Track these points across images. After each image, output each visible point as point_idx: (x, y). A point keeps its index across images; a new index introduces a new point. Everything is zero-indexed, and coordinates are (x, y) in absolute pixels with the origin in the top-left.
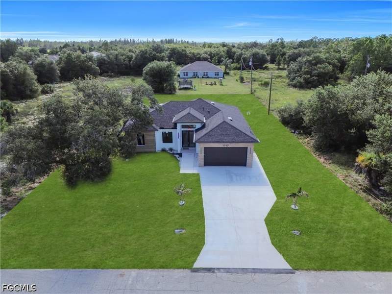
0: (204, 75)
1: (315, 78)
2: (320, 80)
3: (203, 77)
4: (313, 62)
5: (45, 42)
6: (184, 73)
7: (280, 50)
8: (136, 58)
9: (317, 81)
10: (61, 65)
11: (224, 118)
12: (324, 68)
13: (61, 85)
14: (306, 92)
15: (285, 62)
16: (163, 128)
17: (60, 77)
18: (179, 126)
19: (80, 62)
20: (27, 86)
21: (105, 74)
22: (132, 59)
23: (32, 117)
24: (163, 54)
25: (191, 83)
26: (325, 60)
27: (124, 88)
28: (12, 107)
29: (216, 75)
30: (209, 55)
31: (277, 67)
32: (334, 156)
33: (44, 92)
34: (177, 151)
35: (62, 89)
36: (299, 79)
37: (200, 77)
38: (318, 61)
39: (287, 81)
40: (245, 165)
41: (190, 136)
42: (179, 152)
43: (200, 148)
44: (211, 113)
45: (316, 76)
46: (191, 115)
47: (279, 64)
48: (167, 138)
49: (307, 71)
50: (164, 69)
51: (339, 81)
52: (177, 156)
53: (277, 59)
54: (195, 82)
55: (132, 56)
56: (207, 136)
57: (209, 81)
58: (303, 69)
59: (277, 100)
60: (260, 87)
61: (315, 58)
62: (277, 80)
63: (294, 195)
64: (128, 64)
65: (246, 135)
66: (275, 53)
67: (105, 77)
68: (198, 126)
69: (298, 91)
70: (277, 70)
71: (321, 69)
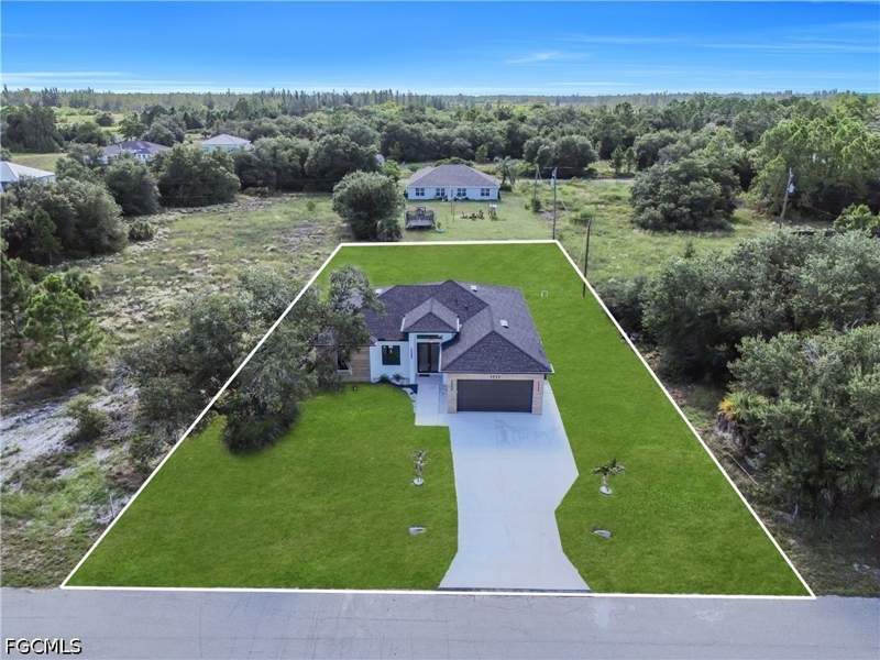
0: (459, 194)
1: (685, 210)
2: (695, 214)
3: (456, 200)
4: (681, 176)
5: (104, 95)
6: (417, 189)
7: (624, 131)
8: (316, 155)
9: (687, 217)
10: (161, 174)
11: (492, 323)
12: (702, 190)
13: (164, 217)
14: (666, 240)
15: (632, 161)
16: (383, 340)
17: (159, 200)
18: (412, 336)
19: (201, 166)
20: (103, 230)
21: (251, 189)
22: (309, 158)
23: (124, 299)
24: (372, 146)
25: (431, 218)
26: (706, 170)
27: (295, 227)
28: (88, 283)
29: (483, 194)
30: (469, 141)
31: (613, 170)
32: (692, 390)
33: (135, 237)
34: (408, 379)
35: (167, 230)
36: (652, 210)
37: (449, 198)
38: (692, 174)
39: (631, 210)
40: (528, 409)
41: (433, 353)
42: (412, 382)
43: (450, 379)
44: (470, 310)
45: (687, 206)
46: (435, 316)
47: (618, 164)
48: (391, 357)
49: (670, 195)
50: (377, 191)
51: (737, 213)
52: (409, 390)
53: (613, 155)
54: (441, 212)
55: (307, 150)
56: (462, 360)
57: (470, 209)
58: (661, 190)
59: (602, 261)
60: (572, 226)
61: (686, 168)
62: (610, 207)
63: (605, 471)
64: (300, 166)
65: (531, 358)
66: (612, 135)
67: (251, 195)
68: (447, 337)
69: (649, 237)
70: (614, 178)
71: (698, 192)
